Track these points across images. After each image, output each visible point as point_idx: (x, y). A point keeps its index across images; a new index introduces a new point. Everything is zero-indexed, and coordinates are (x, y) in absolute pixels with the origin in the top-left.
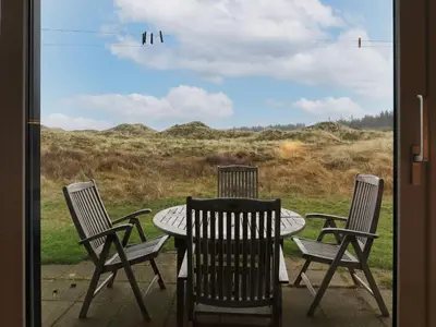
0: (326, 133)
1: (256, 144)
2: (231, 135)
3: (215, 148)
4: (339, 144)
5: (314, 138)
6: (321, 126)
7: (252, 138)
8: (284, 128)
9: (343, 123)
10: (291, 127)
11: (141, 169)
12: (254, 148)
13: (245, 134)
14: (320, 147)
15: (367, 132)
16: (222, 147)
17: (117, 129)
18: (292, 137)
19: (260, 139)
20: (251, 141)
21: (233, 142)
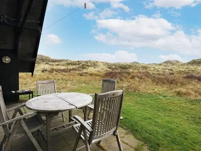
17: (164, 63)
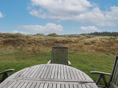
0: (83, 36)
1: (67, 38)
2: (62, 36)
3: (58, 39)
4: (86, 39)
5: (80, 37)
6: (82, 35)
7: (66, 37)
8: (73, 35)
9: (86, 34)
10: (75, 35)
11: (38, 44)
12: (67, 39)
13: (65, 36)
14: (82, 39)
15: (92, 36)
16: (59, 39)
18: (75, 37)
19: (68, 37)
20: (66, 38)
21: (62, 38)
